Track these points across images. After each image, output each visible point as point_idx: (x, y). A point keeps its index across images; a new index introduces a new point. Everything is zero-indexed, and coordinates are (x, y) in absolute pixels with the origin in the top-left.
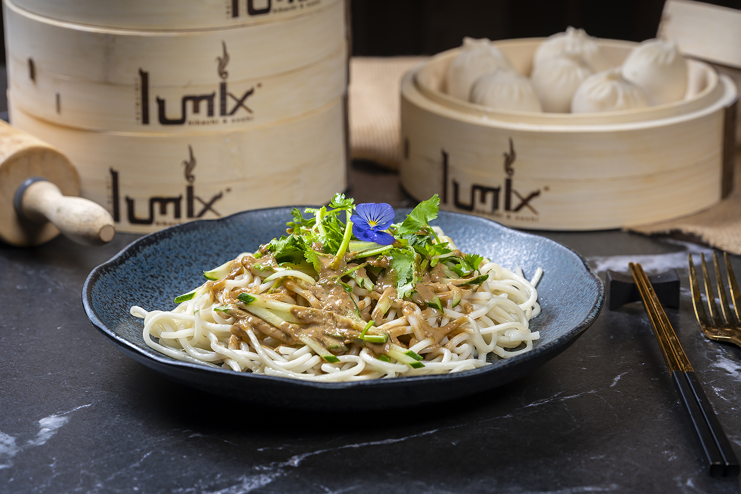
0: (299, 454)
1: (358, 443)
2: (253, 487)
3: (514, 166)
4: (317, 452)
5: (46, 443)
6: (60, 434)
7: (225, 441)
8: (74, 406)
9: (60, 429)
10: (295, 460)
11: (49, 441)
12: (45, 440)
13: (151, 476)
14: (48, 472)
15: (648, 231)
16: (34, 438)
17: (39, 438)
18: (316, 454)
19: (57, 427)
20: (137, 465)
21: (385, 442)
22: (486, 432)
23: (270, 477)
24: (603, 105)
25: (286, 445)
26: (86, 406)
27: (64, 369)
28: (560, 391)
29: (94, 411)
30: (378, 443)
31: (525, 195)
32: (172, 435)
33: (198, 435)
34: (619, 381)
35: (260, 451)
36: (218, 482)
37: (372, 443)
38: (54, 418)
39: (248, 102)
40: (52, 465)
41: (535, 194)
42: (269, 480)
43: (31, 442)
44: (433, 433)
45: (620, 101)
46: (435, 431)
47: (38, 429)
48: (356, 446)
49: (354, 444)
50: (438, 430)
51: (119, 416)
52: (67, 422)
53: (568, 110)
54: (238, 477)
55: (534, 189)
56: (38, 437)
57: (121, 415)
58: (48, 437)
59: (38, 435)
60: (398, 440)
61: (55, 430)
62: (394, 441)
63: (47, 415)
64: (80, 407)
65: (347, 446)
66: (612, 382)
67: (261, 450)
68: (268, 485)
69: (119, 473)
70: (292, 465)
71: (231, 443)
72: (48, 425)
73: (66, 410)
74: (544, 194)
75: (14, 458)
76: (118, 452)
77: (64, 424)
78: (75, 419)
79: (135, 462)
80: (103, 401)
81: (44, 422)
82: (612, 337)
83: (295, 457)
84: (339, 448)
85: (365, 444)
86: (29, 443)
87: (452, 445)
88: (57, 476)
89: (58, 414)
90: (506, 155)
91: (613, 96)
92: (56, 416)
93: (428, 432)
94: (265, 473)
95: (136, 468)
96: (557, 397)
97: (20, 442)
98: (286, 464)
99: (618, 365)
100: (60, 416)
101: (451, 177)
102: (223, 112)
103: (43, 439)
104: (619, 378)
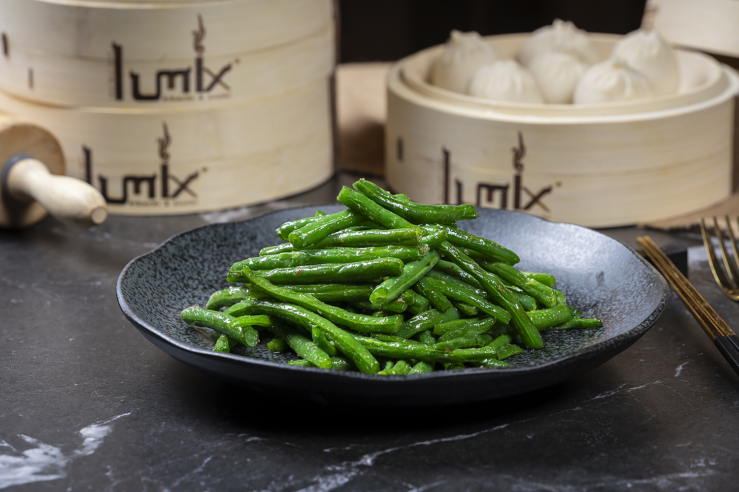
0: (370, 452)
1: (429, 440)
2: (331, 487)
3: (524, 161)
4: (388, 451)
5: (95, 452)
6: (106, 444)
7: (287, 443)
8: (113, 416)
9: (105, 438)
10: (366, 459)
11: (97, 450)
12: (92, 449)
13: (219, 480)
14: (107, 481)
15: (666, 226)
16: (80, 447)
17: (86, 448)
18: (388, 453)
19: (101, 436)
20: (200, 470)
21: (457, 438)
22: (559, 425)
23: (346, 476)
24: (611, 95)
25: (353, 445)
26: (126, 414)
27: (90, 380)
28: (624, 383)
29: (136, 419)
30: (449, 439)
31: (535, 191)
32: (228, 440)
33: (256, 438)
34: (682, 371)
35: (327, 452)
36: (292, 484)
37: (444, 440)
38: (95, 427)
39: (226, 79)
40: (108, 474)
41: (546, 191)
42: (346, 480)
43: (78, 452)
44: (505, 428)
45: (629, 91)
46: (505, 425)
47: (81, 438)
48: (427, 443)
49: (424, 441)
50: (508, 425)
52: (111, 430)
53: (570, 101)
54: (312, 477)
55: (545, 184)
56: (84, 447)
57: (166, 422)
58: (95, 446)
59: (83, 444)
60: (469, 436)
61: (100, 439)
62: (466, 437)
63: (87, 424)
64: (120, 416)
65: (418, 444)
66: (675, 372)
67: (328, 450)
68: (346, 484)
69: (183, 479)
70: (365, 464)
71: (294, 445)
72: (90, 434)
73: (106, 419)
74: (556, 191)
75: (65, 469)
76: (175, 458)
77: (107, 433)
78: (117, 425)
79: (197, 467)
80: (142, 409)
81: (84, 431)
82: (661, 329)
83: (366, 456)
84: (410, 445)
85: (436, 441)
86: (76, 454)
87: (528, 438)
88: (118, 485)
89: (98, 424)
90: (514, 150)
91: (621, 86)
92: (96, 425)
93: (498, 427)
94: (340, 472)
95: (201, 473)
96: (623, 388)
97: (66, 451)
98: (359, 463)
99: (676, 356)
100: (101, 426)
101: (453, 176)
102: (199, 88)
103: (90, 448)
104: (681, 368)
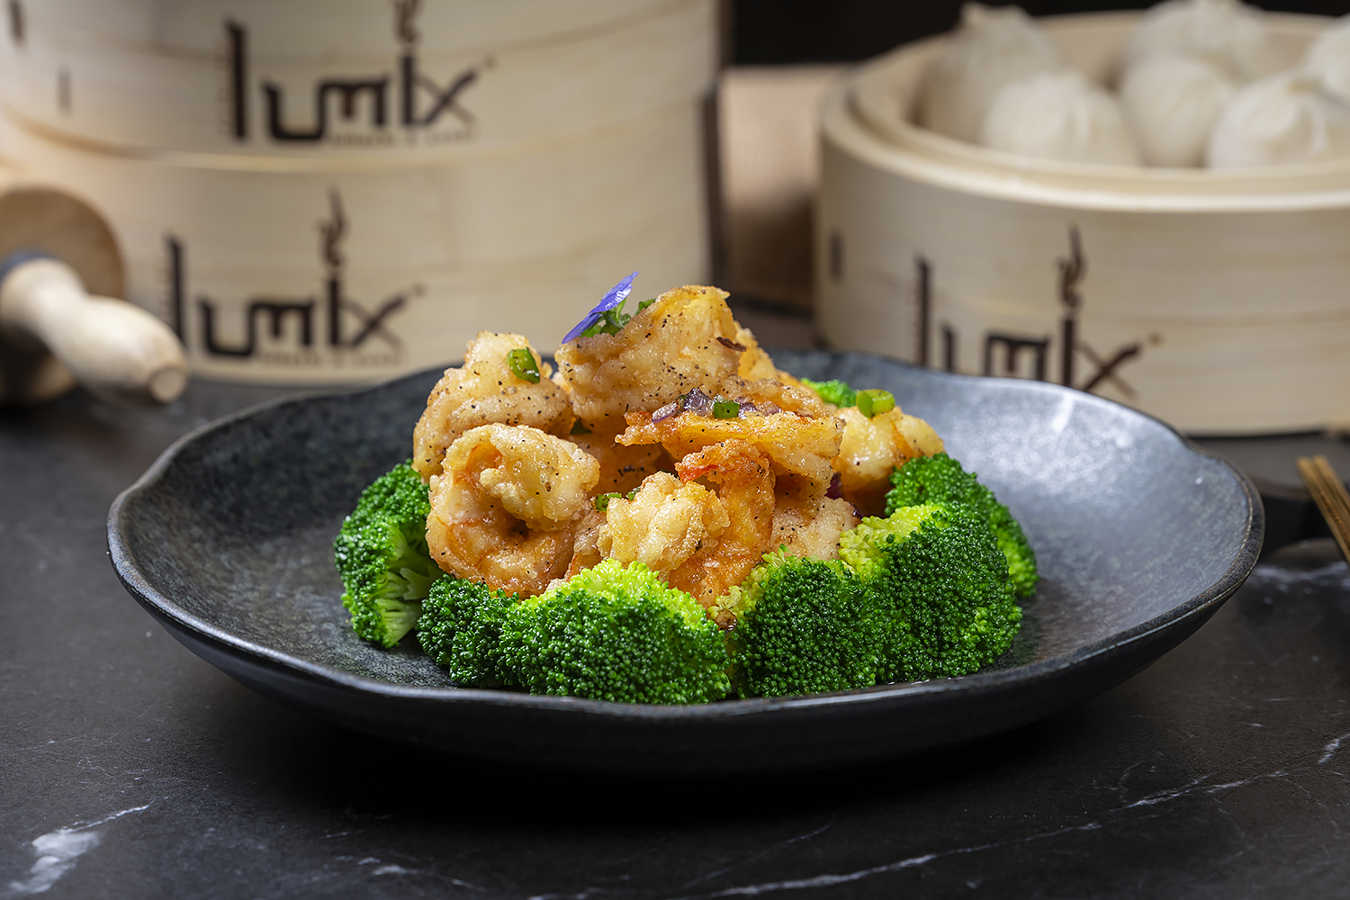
1: (756, 884)
5: (52, 887)
6: (82, 869)
7: (456, 882)
8: (110, 810)
9: (82, 859)
11: (57, 884)
12: (48, 882)
16: (25, 877)
17: (36, 879)
19: (74, 854)
21: (817, 883)
22: (1043, 861)
25: (593, 890)
26: (138, 809)
27: (82, 732)
28: (1205, 772)
29: (155, 820)
30: (801, 884)
32: (333, 870)
33: (394, 869)
34: (1336, 750)
37: (788, 885)
38: (67, 834)
43: (18, 886)
44: (925, 864)
46: (927, 858)
47: (31, 857)
48: (752, 890)
49: (745, 885)
50: (934, 856)
51: (212, 829)
52: (97, 843)
56: (32, 876)
57: (217, 827)
58: (56, 874)
59: (34, 870)
60: (845, 878)
61: (70, 860)
62: (837, 879)
63: (50, 828)
64: (123, 812)
65: (732, 892)
66: (1321, 754)
71: (469, 886)
72: (53, 849)
73: (92, 818)
77: (89, 848)
78: (114, 834)
80: (174, 799)
81: (42, 843)
82: (1315, 659)
84: (714, 895)
85: (771, 886)
86: (14, 889)
87: (969, 887)
89: (74, 827)
92: (70, 830)
93: (911, 861)
96: (1200, 785)
99: (1333, 718)
100: (80, 831)
103: (44, 879)
104: (1336, 745)
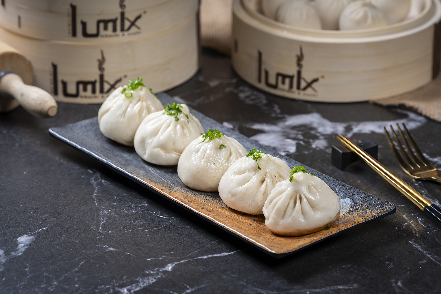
0: (171, 262)
1: (206, 255)
2: (145, 285)
4: (182, 261)
5: (22, 254)
6: (30, 248)
7: (128, 253)
8: (37, 229)
9: (30, 245)
10: (169, 267)
11: (24, 253)
12: (22, 252)
13: (85, 277)
14: (25, 274)
16: (15, 250)
17: (18, 251)
18: (182, 262)
19: (28, 243)
20: (77, 269)
21: (222, 254)
23: (155, 278)
25: (164, 256)
26: (45, 228)
27: (29, 202)
29: (49, 232)
30: (218, 255)
32: (96, 249)
33: (112, 249)
35: (149, 261)
36: (124, 282)
37: (215, 255)
38: (26, 237)
40: (27, 269)
42: (154, 280)
43: (14, 253)
47: (17, 244)
48: (205, 257)
52: (34, 240)
54: (136, 278)
58: (23, 250)
59: (17, 248)
60: (230, 253)
61: (27, 245)
62: (228, 254)
63: (21, 235)
64: (41, 229)
65: (200, 257)
67: (149, 259)
68: (153, 283)
69: (66, 275)
70: (168, 270)
71: (132, 255)
72: (22, 241)
73: (32, 232)
76: (65, 260)
77: (32, 241)
78: (38, 237)
80: (54, 225)
81: (20, 239)
83: (169, 265)
84: (195, 258)
85: (210, 256)
86: (12, 254)
88: (30, 277)
92: (27, 235)
94: (152, 275)
95: (76, 272)
97: (7, 253)
98: (164, 269)
100: (29, 236)
102: (122, 30)
103: (20, 251)
